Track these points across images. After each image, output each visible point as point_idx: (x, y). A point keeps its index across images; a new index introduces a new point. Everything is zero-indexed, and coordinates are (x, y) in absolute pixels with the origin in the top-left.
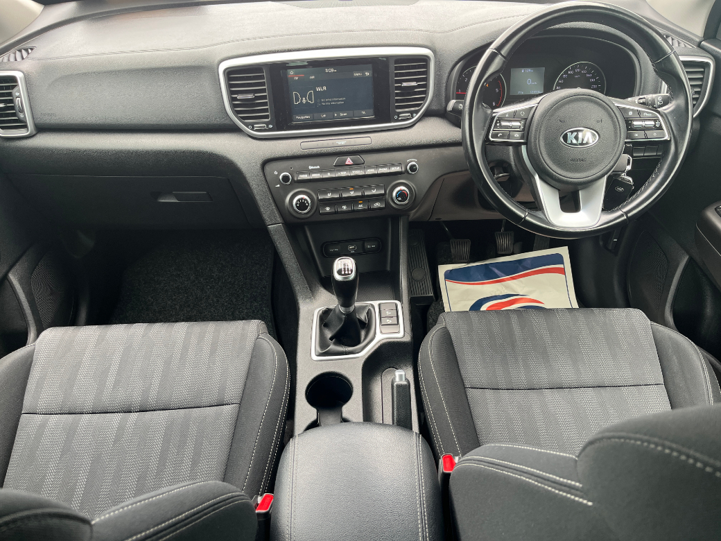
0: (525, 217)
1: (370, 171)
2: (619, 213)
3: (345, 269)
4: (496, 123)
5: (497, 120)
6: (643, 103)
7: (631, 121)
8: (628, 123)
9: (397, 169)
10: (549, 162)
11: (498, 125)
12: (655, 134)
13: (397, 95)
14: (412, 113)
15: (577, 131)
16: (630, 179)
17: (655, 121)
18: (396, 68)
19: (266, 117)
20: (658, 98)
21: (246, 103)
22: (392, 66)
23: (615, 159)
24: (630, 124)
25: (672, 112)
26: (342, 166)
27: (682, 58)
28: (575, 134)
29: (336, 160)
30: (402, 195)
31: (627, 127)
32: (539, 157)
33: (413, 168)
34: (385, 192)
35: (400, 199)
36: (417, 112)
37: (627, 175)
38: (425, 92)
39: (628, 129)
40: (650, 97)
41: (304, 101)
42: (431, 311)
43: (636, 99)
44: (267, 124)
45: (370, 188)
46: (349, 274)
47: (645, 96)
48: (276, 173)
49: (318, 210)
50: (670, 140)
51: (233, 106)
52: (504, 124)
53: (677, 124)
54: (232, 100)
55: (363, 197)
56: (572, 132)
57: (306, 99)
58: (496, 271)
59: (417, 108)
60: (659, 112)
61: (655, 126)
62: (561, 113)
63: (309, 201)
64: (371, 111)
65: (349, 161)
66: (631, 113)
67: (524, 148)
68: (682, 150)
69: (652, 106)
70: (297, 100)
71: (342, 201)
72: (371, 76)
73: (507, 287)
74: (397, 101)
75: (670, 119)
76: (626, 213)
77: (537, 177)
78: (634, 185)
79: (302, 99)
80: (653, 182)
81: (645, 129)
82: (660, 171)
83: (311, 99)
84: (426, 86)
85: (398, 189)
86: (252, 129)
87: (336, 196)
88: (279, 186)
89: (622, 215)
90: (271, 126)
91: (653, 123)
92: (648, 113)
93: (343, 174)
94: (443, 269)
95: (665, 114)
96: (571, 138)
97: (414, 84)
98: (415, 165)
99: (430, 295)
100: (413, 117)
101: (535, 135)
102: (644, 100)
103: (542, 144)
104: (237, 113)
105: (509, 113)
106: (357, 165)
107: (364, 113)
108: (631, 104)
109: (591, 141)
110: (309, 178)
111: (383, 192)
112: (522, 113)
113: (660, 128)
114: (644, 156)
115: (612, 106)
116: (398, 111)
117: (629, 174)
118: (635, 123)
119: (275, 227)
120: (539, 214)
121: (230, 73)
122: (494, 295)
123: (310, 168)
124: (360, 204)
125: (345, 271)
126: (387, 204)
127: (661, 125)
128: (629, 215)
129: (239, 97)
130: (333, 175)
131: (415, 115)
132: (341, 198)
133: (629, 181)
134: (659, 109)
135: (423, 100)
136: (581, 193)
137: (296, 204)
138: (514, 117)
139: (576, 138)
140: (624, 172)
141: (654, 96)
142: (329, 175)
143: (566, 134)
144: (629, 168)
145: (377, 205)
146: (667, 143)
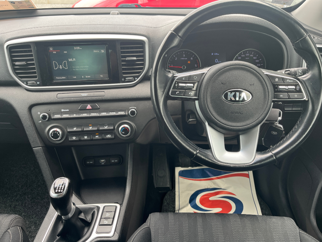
0: (197, 154)
1: (104, 114)
2: (270, 154)
3: (59, 187)
4: (175, 84)
5: (176, 82)
6: (288, 74)
7: (277, 85)
8: (275, 87)
9: (122, 113)
10: (214, 113)
11: (176, 85)
12: (296, 96)
13: (123, 65)
14: (134, 77)
15: (235, 91)
16: (281, 126)
17: (296, 86)
18: (122, 48)
19: (35, 77)
20: (299, 70)
21: (22, 67)
22: (118, 46)
23: (266, 112)
24: (277, 88)
25: (309, 79)
26: (84, 110)
27: (318, 46)
28: (233, 93)
29: (80, 106)
30: (125, 130)
31: (274, 90)
32: (206, 109)
33: (133, 113)
34: (114, 128)
35: (123, 133)
36: (138, 77)
37: (279, 123)
38: (144, 64)
39: (275, 92)
40: (293, 70)
41: (61, 67)
42: (166, 197)
43: (283, 71)
44: (36, 82)
45: (103, 125)
46: (61, 192)
47: (290, 69)
48: (39, 113)
49: (67, 138)
50: (308, 100)
51: (14, 70)
52: (180, 85)
53: (313, 88)
54: (13, 65)
55: (98, 130)
56: (231, 92)
57: (62, 66)
58: (209, 173)
59: (137, 75)
60: (299, 80)
61: (296, 89)
62: (223, 78)
63: (61, 133)
64: (107, 75)
65: (89, 107)
66: (277, 80)
67: (197, 102)
68: (317, 109)
69: (295, 75)
70: (56, 67)
71: (83, 133)
72: (105, 52)
73: (215, 183)
74: (124, 69)
75: (307, 85)
76: (276, 154)
77: (207, 124)
78: (284, 130)
79: (59, 66)
80: (296, 132)
81: (288, 91)
82: (301, 123)
83: (65, 66)
84: (144, 60)
85: (122, 126)
86: (27, 84)
87: (80, 129)
88: (41, 122)
89: (272, 156)
90: (38, 83)
91: (294, 87)
92: (290, 80)
93: (85, 115)
94: (178, 170)
95: (303, 81)
96: (230, 96)
97: (135, 58)
98: (134, 112)
99: (168, 186)
100: (135, 80)
101: (204, 93)
102: (289, 72)
103: (209, 100)
104: (17, 74)
105: (185, 77)
106: (94, 109)
107: (102, 76)
108: (280, 74)
109: (246, 99)
110: (61, 117)
111: (112, 128)
112: (195, 78)
113: (300, 91)
114: (292, 110)
115: (261, 74)
116: (124, 75)
117: (280, 122)
118: (280, 87)
119: (38, 149)
120: (208, 152)
121: (11, 48)
122: (206, 188)
123: (62, 110)
124: (97, 135)
125: (58, 189)
126: (116, 136)
127: (300, 88)
128: (278, 156)
129: (17, 63)
130: (78, 116)
131: (136, 78)
132: (83, 131)
133: (281, 128)
134: (299, 78)
135: (142, 69)
136: (241, 137)
137: (51, 134)
138: (189, 79)
139: (235, 96)
140: (276, 121)
141: (296, 69)
142: (75, 116)
143: (227, 94)
144: (280, 118)
145: (109, 136)
146: (306, 102)
